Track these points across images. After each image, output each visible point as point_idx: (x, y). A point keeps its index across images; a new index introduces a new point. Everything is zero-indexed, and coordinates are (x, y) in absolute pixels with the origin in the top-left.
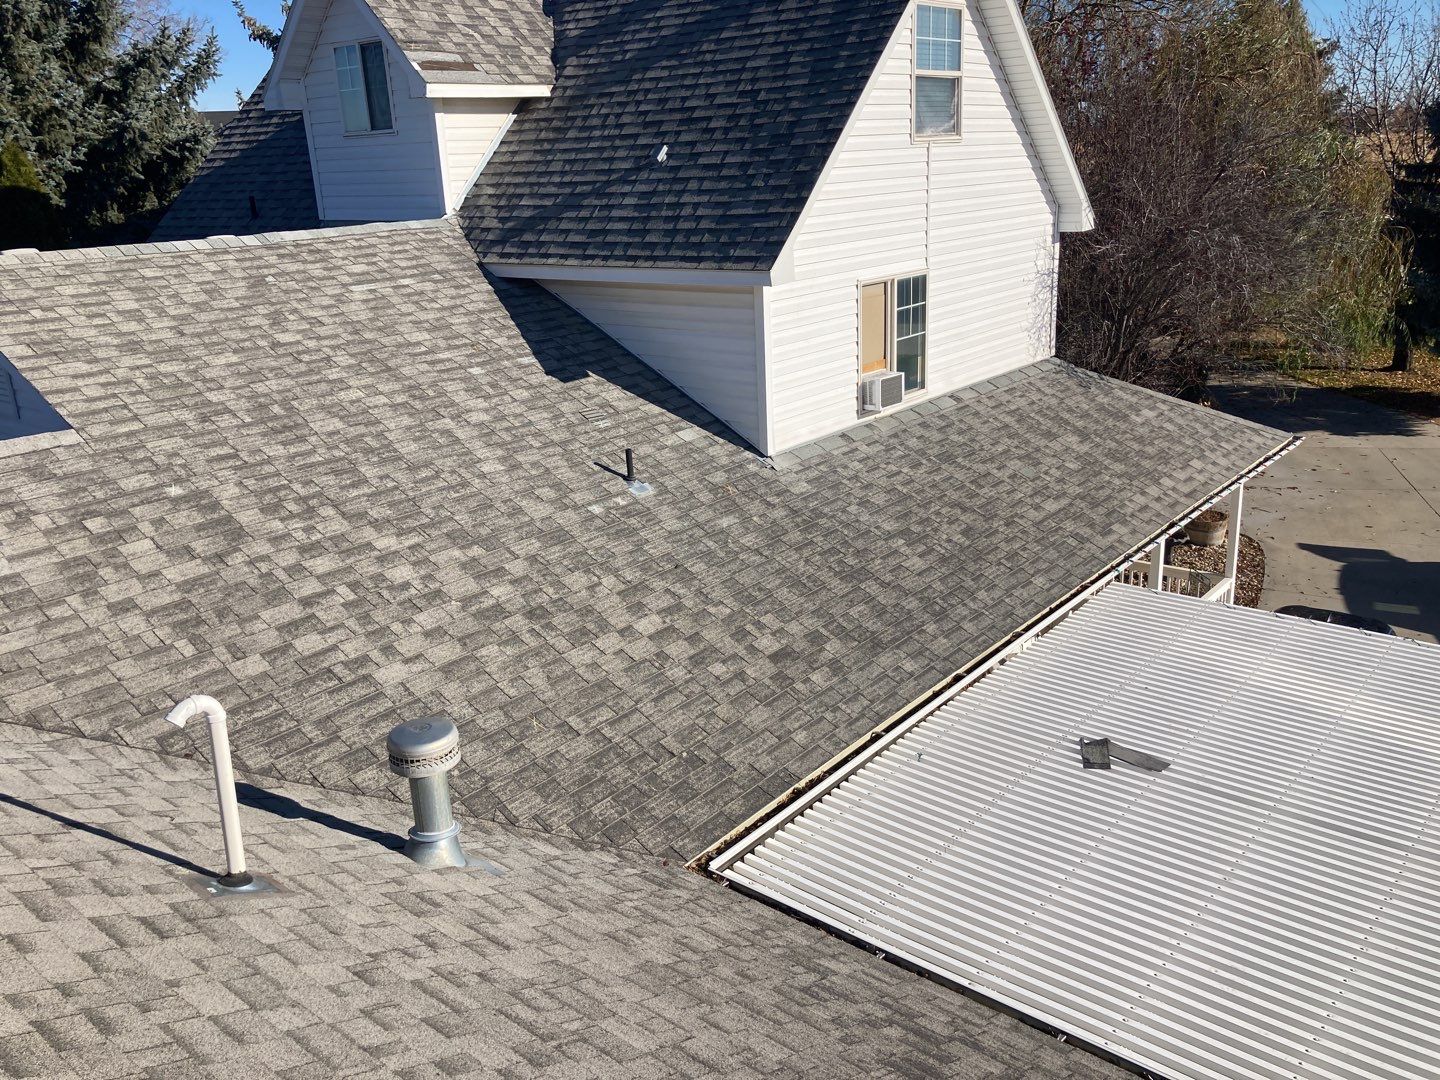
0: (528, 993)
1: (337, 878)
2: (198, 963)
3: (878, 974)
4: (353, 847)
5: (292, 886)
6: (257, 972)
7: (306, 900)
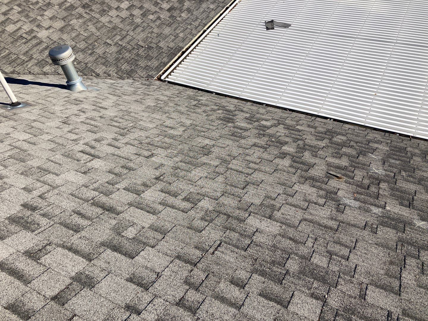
0: (115, 119)
1: (48, 99)
2: (13, 128)
3: (214, 98)
4: (50, 90)
5: (34, 103)
6: (32, 127)
7: (41, 106)
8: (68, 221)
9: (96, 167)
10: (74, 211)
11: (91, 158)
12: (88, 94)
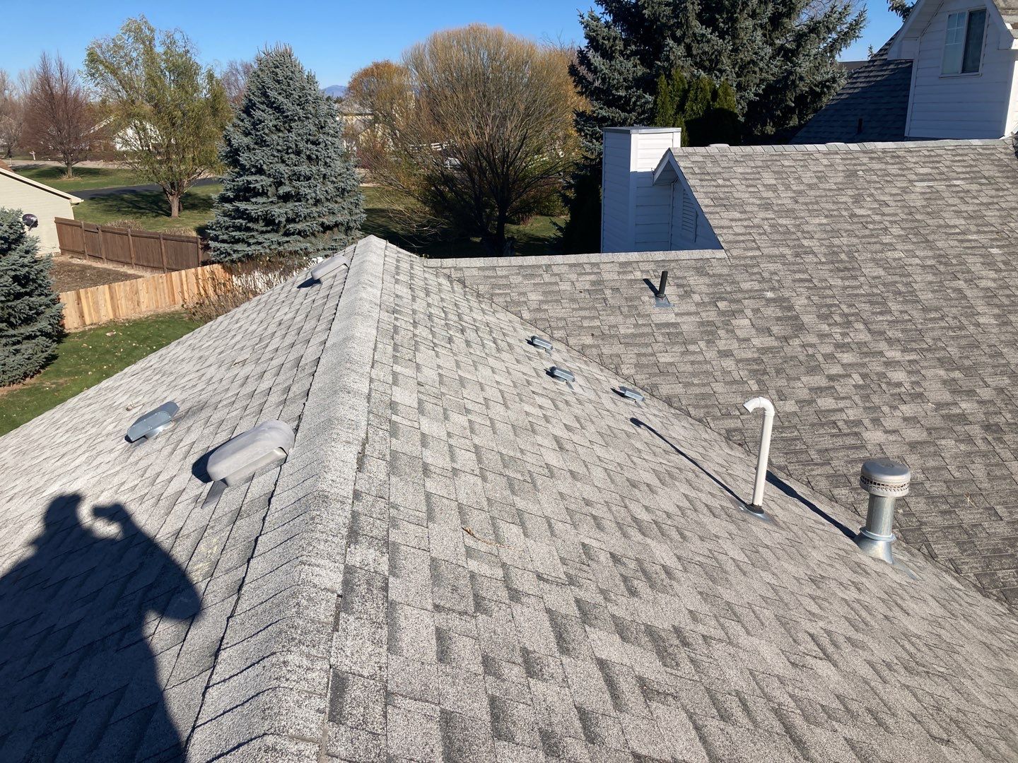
0: (914, 639)
1: (809, 534)
2: (730, 534)
4: (823, 525)
5: (784, 526)
6: (757, 552)
7: (791, 536)
8: (719, 696)
9: (820, 672)
10: (737, 692)
11: (821, 655)
12: (888, 571)
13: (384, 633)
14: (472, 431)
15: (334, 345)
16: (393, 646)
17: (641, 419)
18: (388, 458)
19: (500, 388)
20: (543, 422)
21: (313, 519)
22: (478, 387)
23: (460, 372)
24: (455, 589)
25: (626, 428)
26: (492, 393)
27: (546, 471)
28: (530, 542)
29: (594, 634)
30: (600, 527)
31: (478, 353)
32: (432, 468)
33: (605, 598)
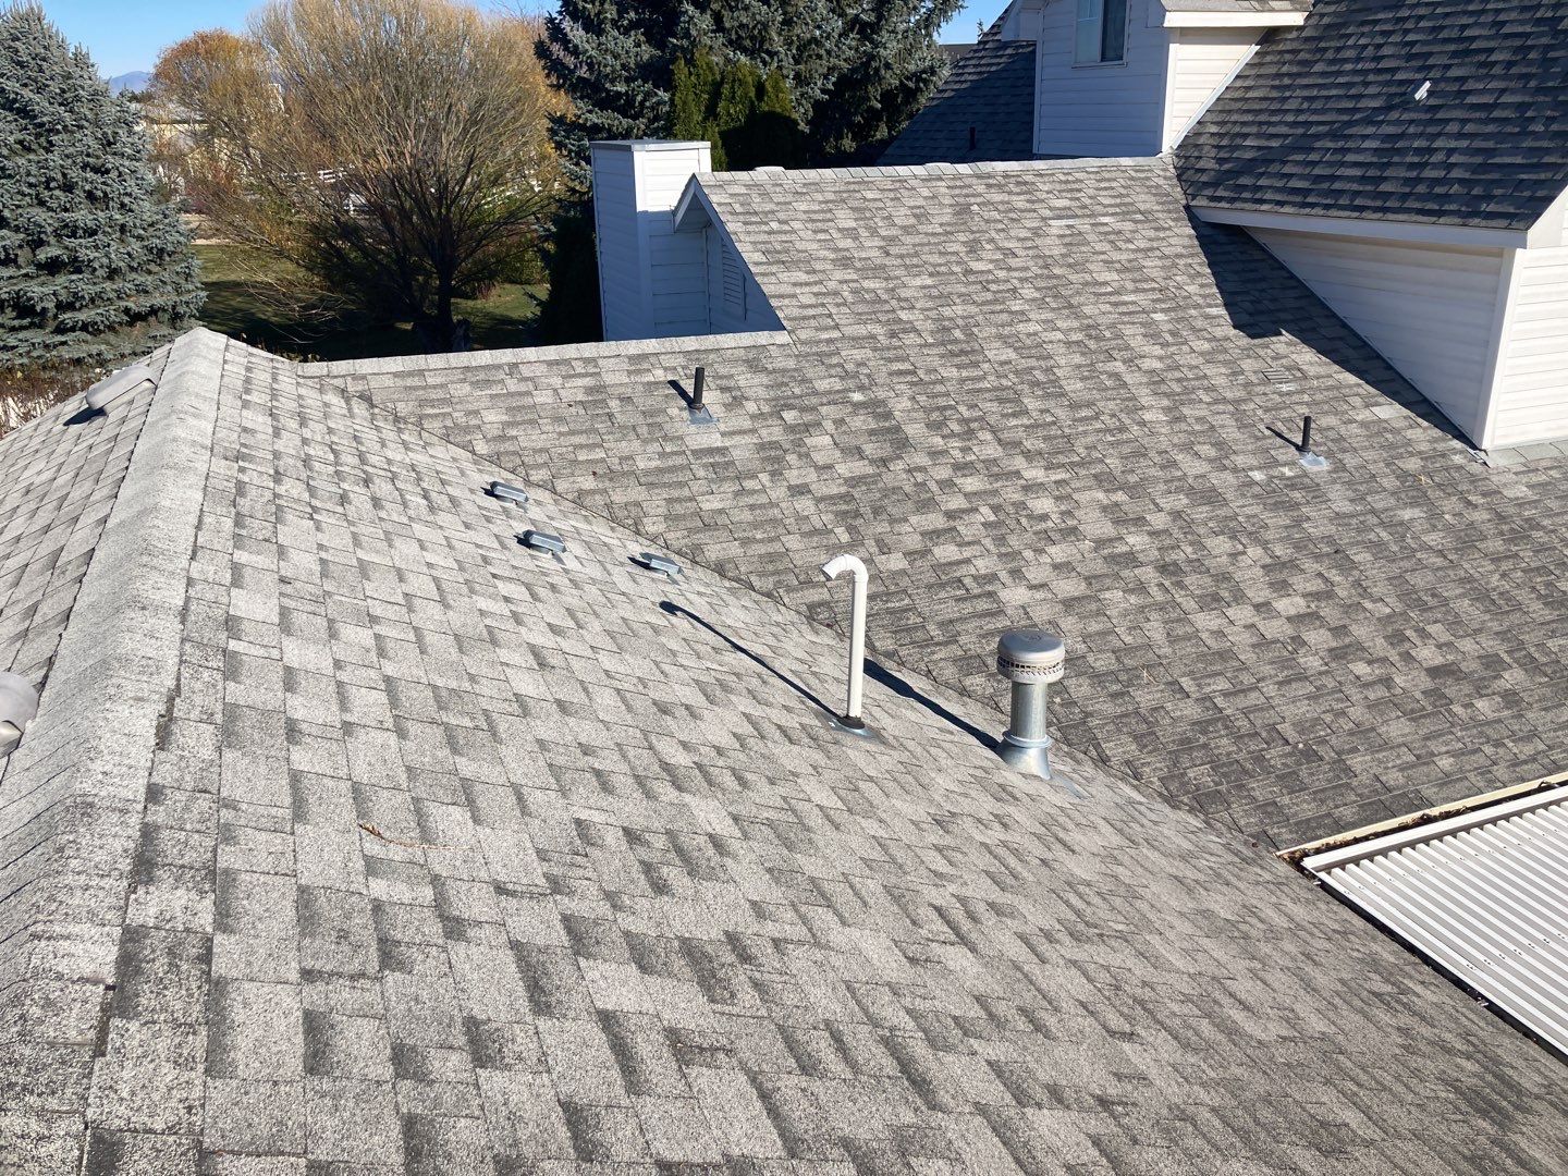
0: (1081, 888)
1: (932, 750)
2: (815, 768)
4: (953, 734)
5: (895, 744)
6: (856, 790)
7: (905, 757)
8: (799, 1035)
9: (951, 965)
10: (827, 1023)
11: (953, 938)
12: (1044, 790)
13: (199, 1042)
14: (382, 653)
15: (121, 524)
16: (216, 1063)
17: (678, 601)
18: (219, 718)
19: (434, 573)
20: (510, 625)
21: (61, 850)
22: (393, 576)
23: (361, 554)
24: (343, 935)
25: (653, 619)
26: (420, 584)
27: (515, 705)
28: (484, 832)
29: (593, 970)
30: (606, 787)
31: (395, 517)
32: (304, 727)
33: (614, 906)
